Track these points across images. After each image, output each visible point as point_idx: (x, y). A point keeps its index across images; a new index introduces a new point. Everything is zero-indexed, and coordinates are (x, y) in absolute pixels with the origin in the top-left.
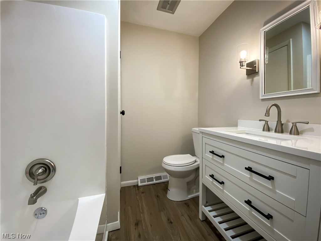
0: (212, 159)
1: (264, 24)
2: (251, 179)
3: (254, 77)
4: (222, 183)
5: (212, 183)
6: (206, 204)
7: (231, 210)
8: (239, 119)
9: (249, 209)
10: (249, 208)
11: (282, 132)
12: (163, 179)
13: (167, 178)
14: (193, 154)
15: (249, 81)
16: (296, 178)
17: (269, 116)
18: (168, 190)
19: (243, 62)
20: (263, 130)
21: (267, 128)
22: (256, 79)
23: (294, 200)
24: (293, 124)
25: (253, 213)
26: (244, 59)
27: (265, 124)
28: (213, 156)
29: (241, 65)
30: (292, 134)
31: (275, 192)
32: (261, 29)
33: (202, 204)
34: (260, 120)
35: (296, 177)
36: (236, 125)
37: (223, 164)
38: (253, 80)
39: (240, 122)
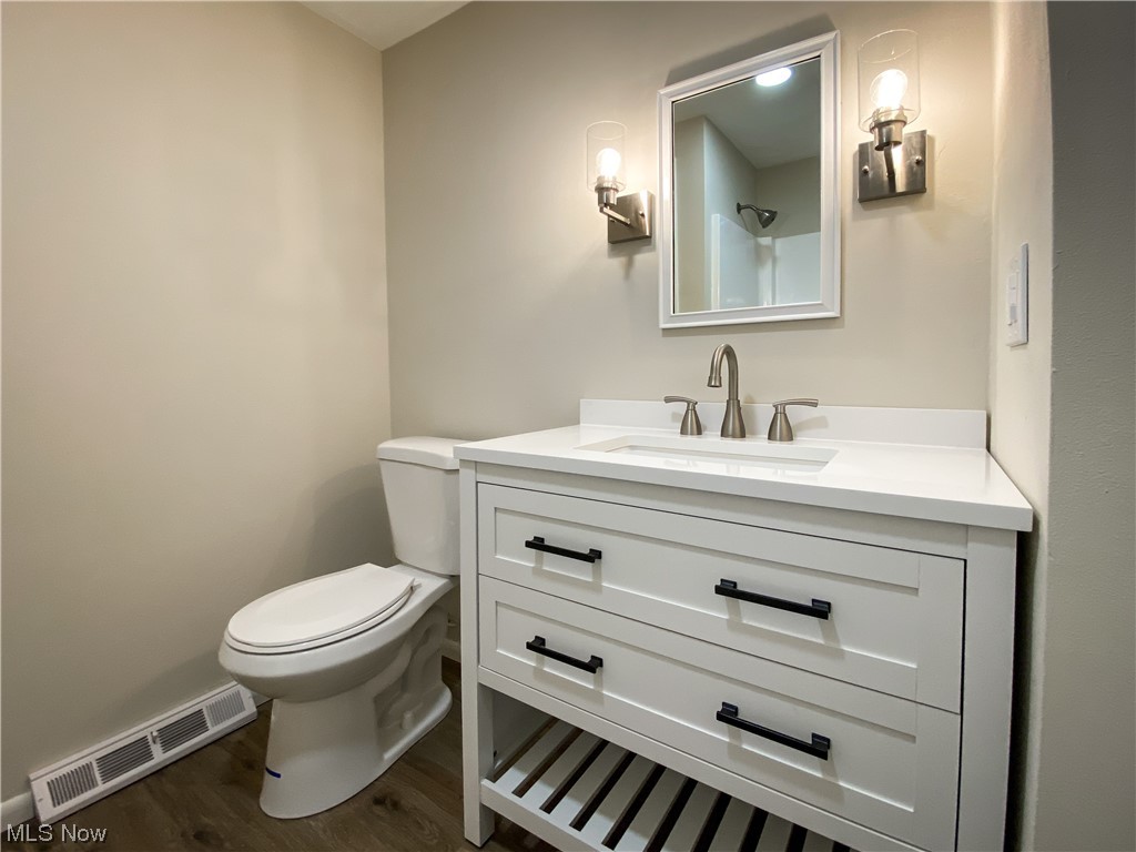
0: (537, 571)
1: (669, 76)
2: (735, 625)
3: (637, 251)
4: (594, 665)
5: (538, 673)
6: (495, 763)
7: (623, 754)
8: (583, 398)
9: (727, 740)
10: (731, 735)
11: (742, 434)
12: (216, 722)
13: (242, 709)
14: (386, 555)
15: (617, 263)
16: (917, 594)
17: (721, 386)
18: (268, 777)
19: (608, 189)
20: (683, 431)
21: (692, 425)
22: (642, 258)
23: (914, 666)
24: (776, 407)
25: (745, 746)
26: (611, 179)
27: (687, 412)
28: (539, 561)
29: (600, 201)
30: (775, 440)
31: (841, 654)
32: (662, 92)
33: (480, 775)
34: (668, 400)
35: (917, 589)
36: (572, 419)
37: (596, 588)
38: (630, 264)
39: (587, 406)
